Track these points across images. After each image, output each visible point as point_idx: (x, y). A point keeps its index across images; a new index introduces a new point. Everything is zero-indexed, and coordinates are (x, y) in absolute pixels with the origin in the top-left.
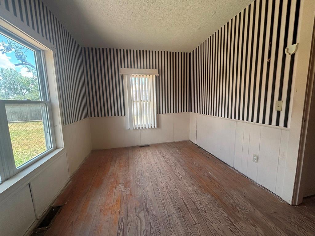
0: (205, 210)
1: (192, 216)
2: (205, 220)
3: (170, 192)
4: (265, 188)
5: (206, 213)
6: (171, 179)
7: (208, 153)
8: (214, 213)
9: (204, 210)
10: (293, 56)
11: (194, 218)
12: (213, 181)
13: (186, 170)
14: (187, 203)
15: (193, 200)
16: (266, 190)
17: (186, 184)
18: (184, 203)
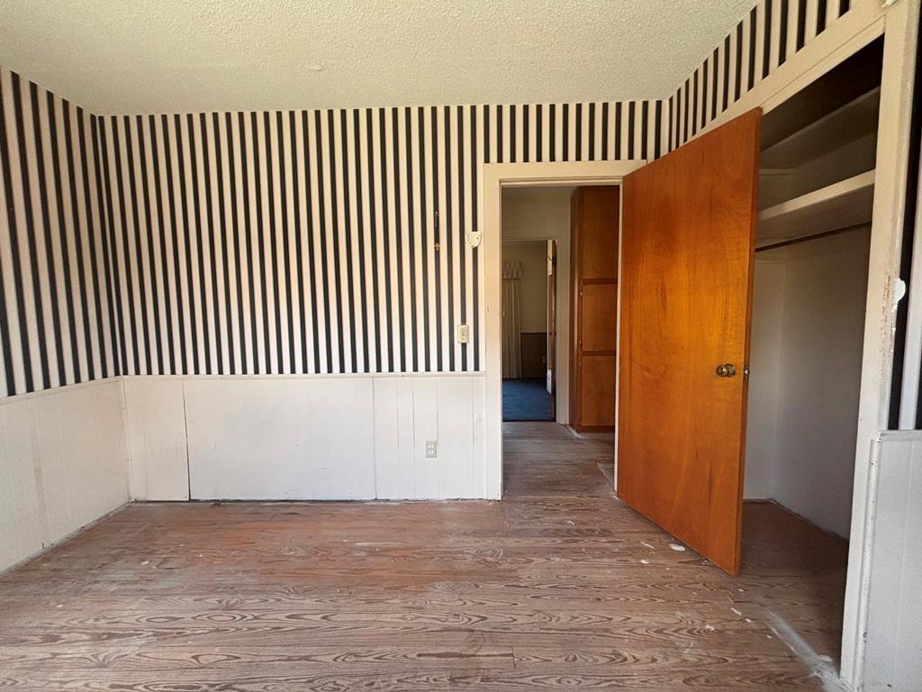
0: (478, 616)
1: (488, 656)
2: (505, 629)
3: (372, 684)
4: (457, 500)
5: (486, 618)
6: (307, 658)
7: (269, 504)
8: (489, 603)
9: (477, 619)
10: (475, 250)
11: (495, 653)
12: (393, 553)
13: (300, 590)
14: (442, 650)
15: (438, 629)
16: (460, 501)
17: (365, 617)
18: (439, 655)
